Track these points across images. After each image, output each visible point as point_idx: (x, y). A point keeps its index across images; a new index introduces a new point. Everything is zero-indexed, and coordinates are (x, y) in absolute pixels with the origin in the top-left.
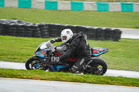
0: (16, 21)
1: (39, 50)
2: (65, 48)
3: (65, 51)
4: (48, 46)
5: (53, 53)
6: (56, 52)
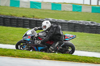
0: (90, 22)
1: (26, 35)
2: (45, 34)
3: (45, 36)
4: (33, 32)
5: (36, 37)
6: (38, 37)
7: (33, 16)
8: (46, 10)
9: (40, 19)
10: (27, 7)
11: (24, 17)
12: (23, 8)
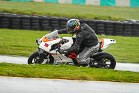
7: (110, 17)
8: (123, 7)
9: (119, 22)
10: (96, 4)
11: (96, 18)
12: (90, 6)
